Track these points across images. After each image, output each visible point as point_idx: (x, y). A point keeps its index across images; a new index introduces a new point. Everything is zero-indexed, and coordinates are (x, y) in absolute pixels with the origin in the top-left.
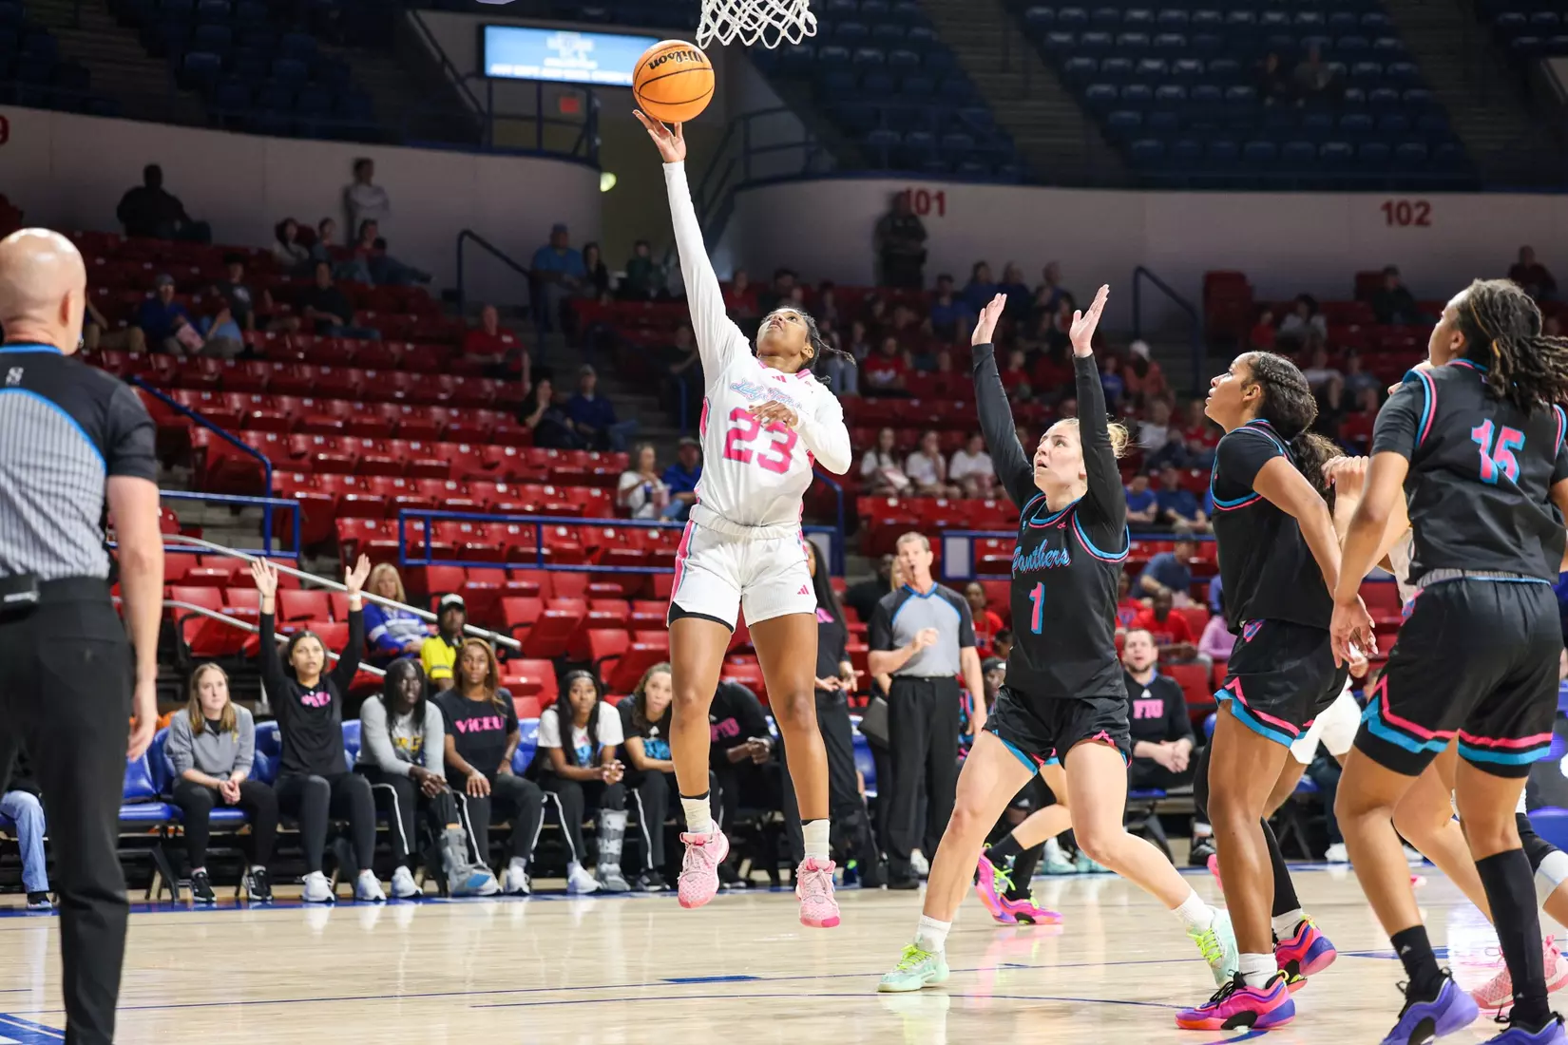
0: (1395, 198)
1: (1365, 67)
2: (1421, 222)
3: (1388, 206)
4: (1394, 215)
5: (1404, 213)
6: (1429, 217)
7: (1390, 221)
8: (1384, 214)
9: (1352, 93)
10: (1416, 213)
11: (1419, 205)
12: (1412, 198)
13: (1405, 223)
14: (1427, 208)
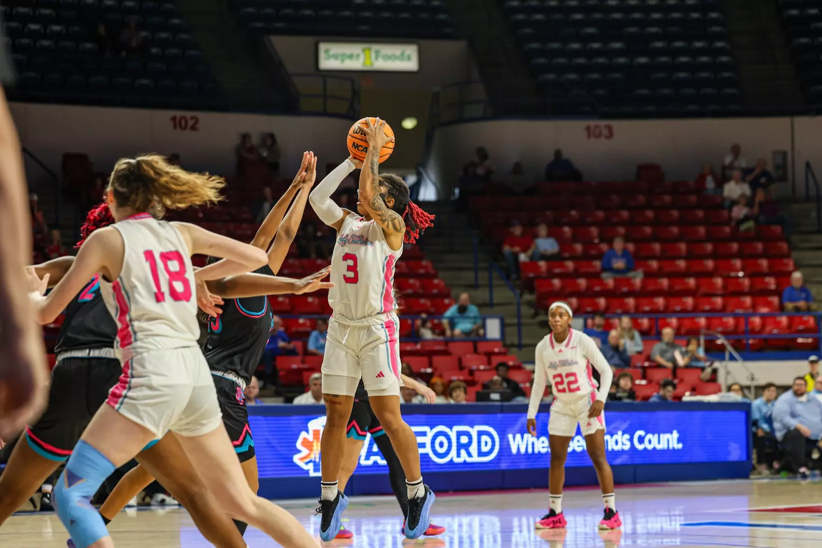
0: (179, 114)
1: (163, 35)
2: (193, 128)
3: (174, 119)
4: (177, 123)
5: (183, 122)
6: (198, 126)
7: (175, 127)
8: (171, 124)
9: (154, 50)
10: (191, 123)
11: (192, 118)
12: (188, 114)
13: (185, 128)
14: (197, 120)
